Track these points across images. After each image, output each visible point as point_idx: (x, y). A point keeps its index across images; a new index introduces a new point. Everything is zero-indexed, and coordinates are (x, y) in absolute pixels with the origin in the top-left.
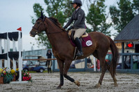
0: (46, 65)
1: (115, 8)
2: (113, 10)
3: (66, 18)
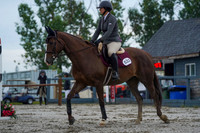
0: (38, 94)
1: (136, 11)
2: (133, 15)
3: (66, 25)
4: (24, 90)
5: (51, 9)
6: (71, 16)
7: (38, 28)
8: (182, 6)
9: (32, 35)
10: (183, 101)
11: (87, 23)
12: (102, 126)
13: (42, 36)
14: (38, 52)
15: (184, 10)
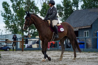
1: (60, 5)
2: (58, 7)
4: (5, 44)
5: (18, 4)
7: (12, 13)
8: (83, 3)
9: (9, 17)
10: (83, 49)
11: (36, 11)
12: (43, 61)
13: (14, 18)
14: (12, 25)
15: (83, 5)
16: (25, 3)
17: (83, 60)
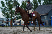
3: (13, 6)
4: (2, 23)
5: (9, 2)
6: (14, 4)
8: (43, 2)
9: (4, 9)
12: (23, 32)
13: (7, 9)
14: (6, 13)
15: (44, 3)
16: (13, 1)
17: (44, 31)
